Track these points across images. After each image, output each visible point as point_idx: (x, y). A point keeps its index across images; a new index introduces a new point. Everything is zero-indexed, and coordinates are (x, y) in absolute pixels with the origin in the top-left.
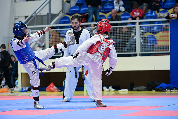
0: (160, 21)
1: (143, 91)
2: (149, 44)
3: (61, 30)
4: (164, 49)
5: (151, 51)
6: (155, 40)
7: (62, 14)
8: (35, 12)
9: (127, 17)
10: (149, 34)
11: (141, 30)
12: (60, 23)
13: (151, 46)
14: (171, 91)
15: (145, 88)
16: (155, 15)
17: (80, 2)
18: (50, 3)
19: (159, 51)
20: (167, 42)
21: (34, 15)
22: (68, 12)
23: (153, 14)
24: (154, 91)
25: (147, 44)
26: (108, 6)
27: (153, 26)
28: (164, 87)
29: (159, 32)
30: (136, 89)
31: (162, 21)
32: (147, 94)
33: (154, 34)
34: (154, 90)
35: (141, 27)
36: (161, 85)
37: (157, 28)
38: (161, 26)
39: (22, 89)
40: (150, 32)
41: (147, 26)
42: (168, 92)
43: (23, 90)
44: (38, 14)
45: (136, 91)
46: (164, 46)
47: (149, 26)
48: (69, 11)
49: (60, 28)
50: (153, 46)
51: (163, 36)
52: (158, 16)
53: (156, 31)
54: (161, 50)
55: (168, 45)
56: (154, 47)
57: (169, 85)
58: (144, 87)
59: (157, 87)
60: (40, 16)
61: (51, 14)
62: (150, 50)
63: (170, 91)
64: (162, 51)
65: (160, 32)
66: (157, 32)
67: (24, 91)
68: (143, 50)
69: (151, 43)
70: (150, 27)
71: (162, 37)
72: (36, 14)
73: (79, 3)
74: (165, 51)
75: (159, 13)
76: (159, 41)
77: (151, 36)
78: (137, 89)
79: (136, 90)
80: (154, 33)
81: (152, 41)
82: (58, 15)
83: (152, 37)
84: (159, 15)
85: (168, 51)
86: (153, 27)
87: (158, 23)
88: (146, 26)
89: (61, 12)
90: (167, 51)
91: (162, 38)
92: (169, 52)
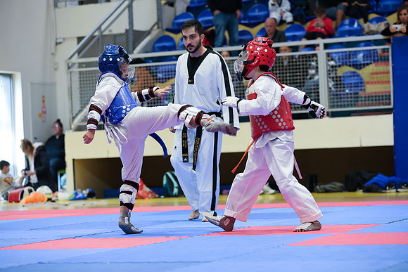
0: (369, 41)
1: (337, 192)
2: (347, 91)
3: (156, 66)
4: (381, 101)
5: (351, 105)
6: (359, 81)
7: (158, 31)
8: (99, 28)
9: (297, 33)
10: (347, 69)
11: (329, 60)
12: (154, 50)
13: (353, 96)
14: (399, 190)
15: (341, 187)
16: (359, 28)
17: (196, 5)
18: (130, 7)
19: (369, 105)
20: (386, 85)
21: (96, 34)
22: (170, 27)
23: (356, 25)
24: (360, 193)
25: (344, 91)
26: (257, 11)
27: (356, 51)
28: (382, 184)
29: (368, 64)
30: (321, 189)
31: (375, 40)
32: (347, 199)
33: (357, 68)
34: (361, 190)
35: (328, 55)
36: (376, 179)
37: (364, 57)
38: (372, 52)
39: (76, 194)
40: (350, 66)
41: (342, 52)
42: (392, 192)
43: (77, 197)
44: (106, 33)
45: (322, 192)
46: (380, 94)
47: (346, 52)
48: (173, 23)
49: (154, 62)
50: (356, 96)
51: (377, 73)
52: (366, 30)
53: (362, 63)
54: (374, 102)
55: (390, 92)
56: (358, 97)
57: (392, 178)
58: (339, 184)
59: (368, 184)
60: (110, 35)
61: (135, 31)
62: (349, 103)
63: (395, 190)
64: (376, 105)
65: (371, 63)
66: (364, 64)
67: (80, 199)
68: (335, 104)
69: (353, 89)
70: (348, 54)
71: (375, 76)
72: (102, 33)
73: (192, 5)
74: (383, 104)
75: (368, 23)
76: (368, 83)
77: (351, 72)
78: (324, 188)
80: (359, 66)
81: (354, 83)
82: (148, 33)
83: (354, 76)
84: (369, 27)
85: (390, 104)
86: (356, 53)
87: (365, 46)
88: (339, 52)
89: (156, 27)
90: (387, 104)
91: (376, 78)
92: (391, 106)
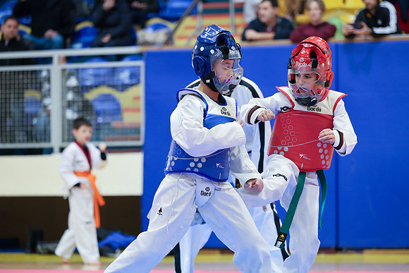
2: (100, 120)
6: (115, 107)
30: (43, 249)
33: (118, 90)
40: (109, 86)
66: (128, 85)
79: (42, 252)
85: (138, 139)
92: (140, 143)
